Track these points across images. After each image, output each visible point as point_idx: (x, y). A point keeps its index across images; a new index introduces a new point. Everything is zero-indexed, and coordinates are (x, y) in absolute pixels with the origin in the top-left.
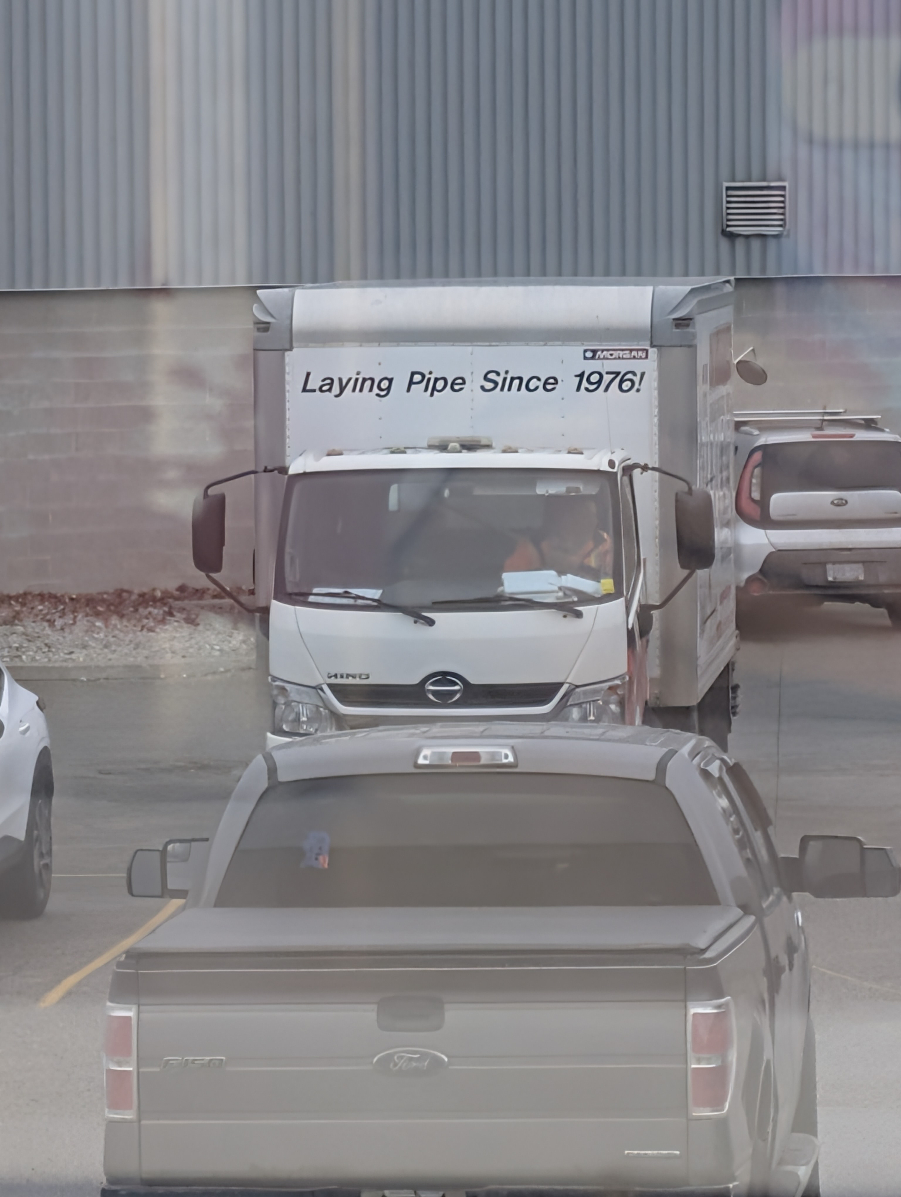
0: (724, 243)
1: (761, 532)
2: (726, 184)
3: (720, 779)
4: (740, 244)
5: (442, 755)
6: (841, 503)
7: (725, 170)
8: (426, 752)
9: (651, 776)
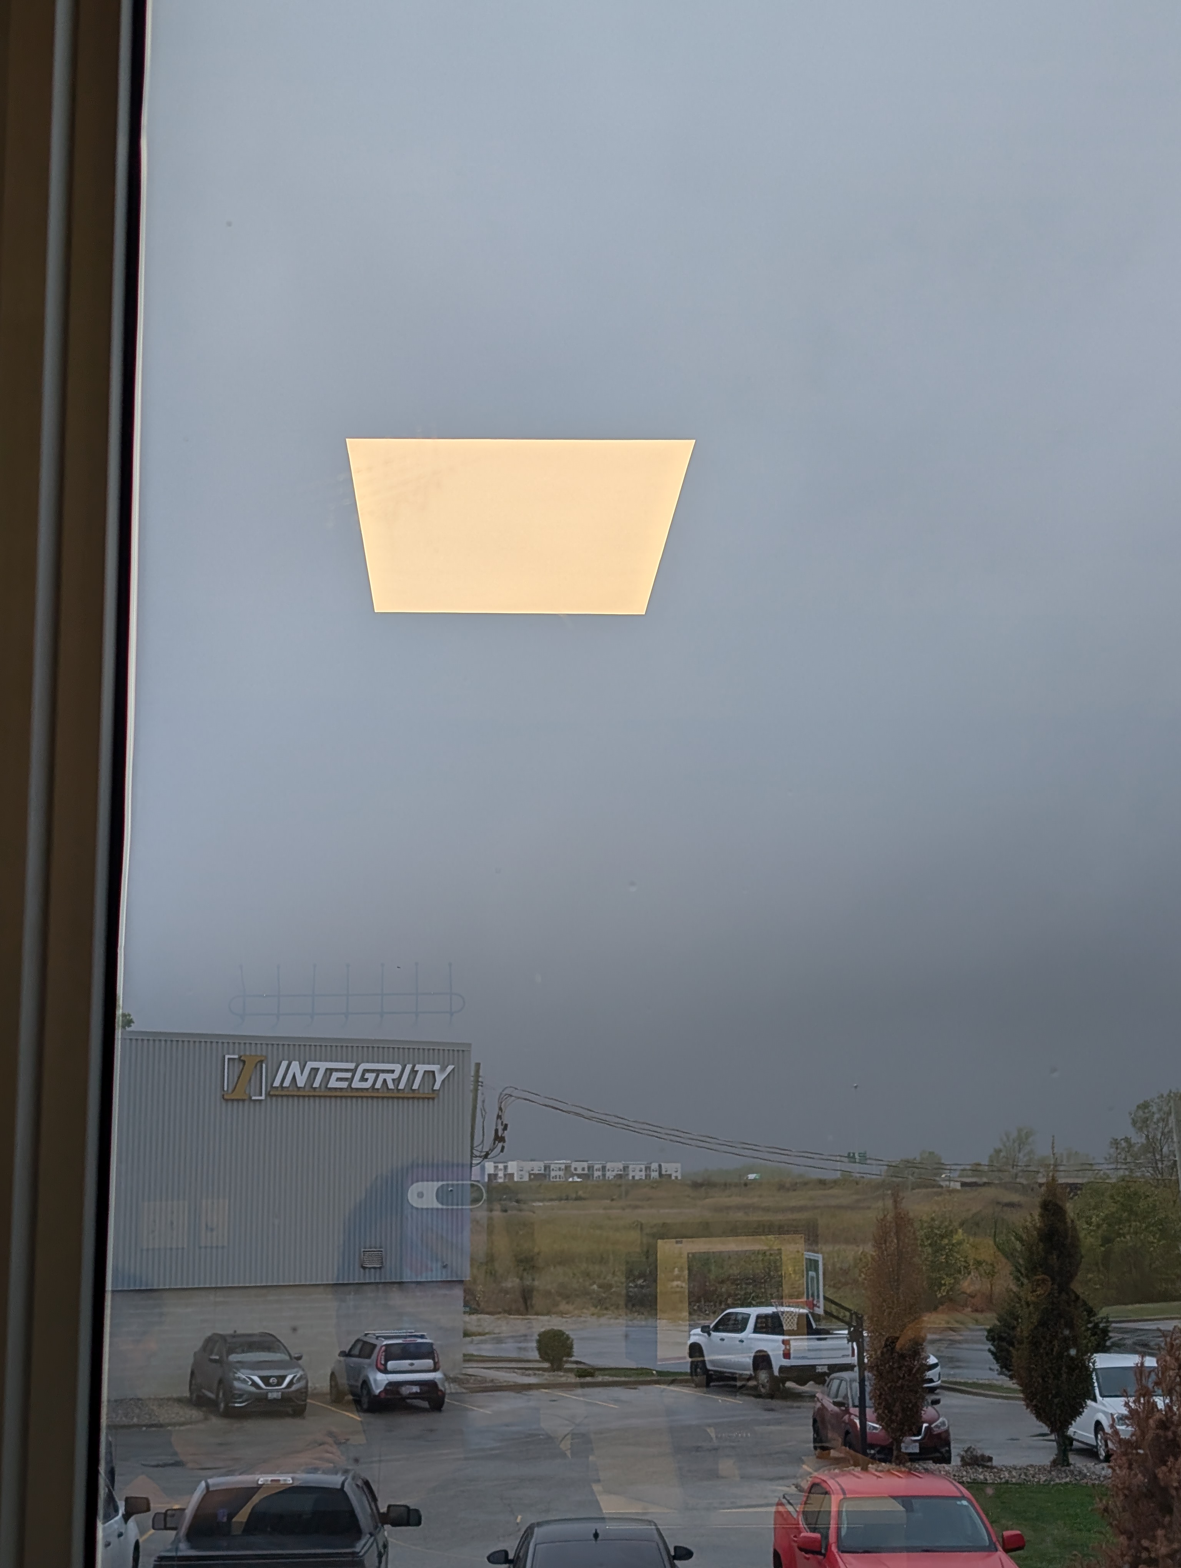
0: (362, 1270)
1: (384, 1375)
2: (363, 1250)
3: (362, 1488)
4: (367, 1270)
5: (267, 1481)
6: (412, 1364)
7: (362, 1244)
8: (262, 1479)
9: (339, 1487)
